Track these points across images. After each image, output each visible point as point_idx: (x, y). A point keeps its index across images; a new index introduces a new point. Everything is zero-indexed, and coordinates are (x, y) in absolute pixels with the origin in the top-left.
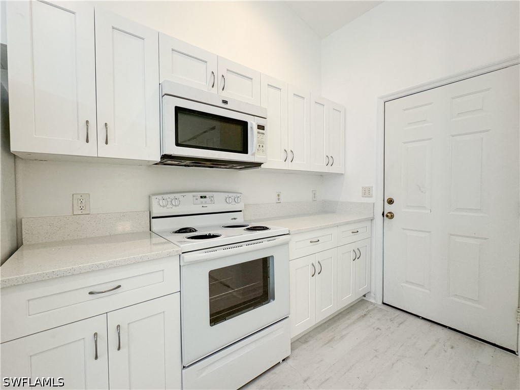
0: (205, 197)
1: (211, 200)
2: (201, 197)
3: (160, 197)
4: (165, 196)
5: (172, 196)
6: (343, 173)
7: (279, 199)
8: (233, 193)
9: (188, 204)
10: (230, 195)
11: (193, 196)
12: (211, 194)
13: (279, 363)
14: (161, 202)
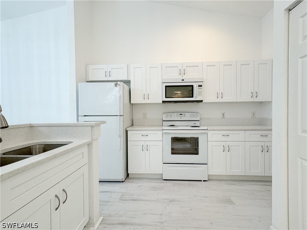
0: (182, 114)
1: (184, 116)
2: (180, 114)
3: (165, 114)
4: (167, 114)
5: (169, 114)
6: (271, 101)
7: (223, 116)
8: (194, 113)
9: (175, 117)
10: (193, 114)
11: (177, 114)
12: (184, 113)
13: (201, 181)
14: (166, 116)
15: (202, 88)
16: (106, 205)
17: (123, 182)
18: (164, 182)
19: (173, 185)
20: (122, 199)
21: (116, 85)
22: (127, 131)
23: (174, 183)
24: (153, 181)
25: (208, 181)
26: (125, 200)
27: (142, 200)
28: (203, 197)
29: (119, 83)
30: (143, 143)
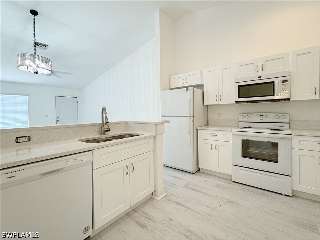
0: (263, 115)
1: (266, 117)
2: (261, 115)
3: (242, 115)
4: (244, 115)
5: (247, 115)
8: (281, 113)
9: (253, 118)
10: (278, 114)
11: (257, 115)
12: (266, 114)
13: (282, 194)
14: (242, 117)
15: (287, 84)
16: (173, 187)
17: (193, 173)
18: (232, 184)
19: (241, 189)
20: (186, 186)
21: (187, 90)
22: (197, 130)
23: (243, 188)
24: (221, 180)
25: (292, 198)
26: (188, 188)
27: (201, 192)
28: (273, 211)
29: (189, 88)
30: (212, 142)
